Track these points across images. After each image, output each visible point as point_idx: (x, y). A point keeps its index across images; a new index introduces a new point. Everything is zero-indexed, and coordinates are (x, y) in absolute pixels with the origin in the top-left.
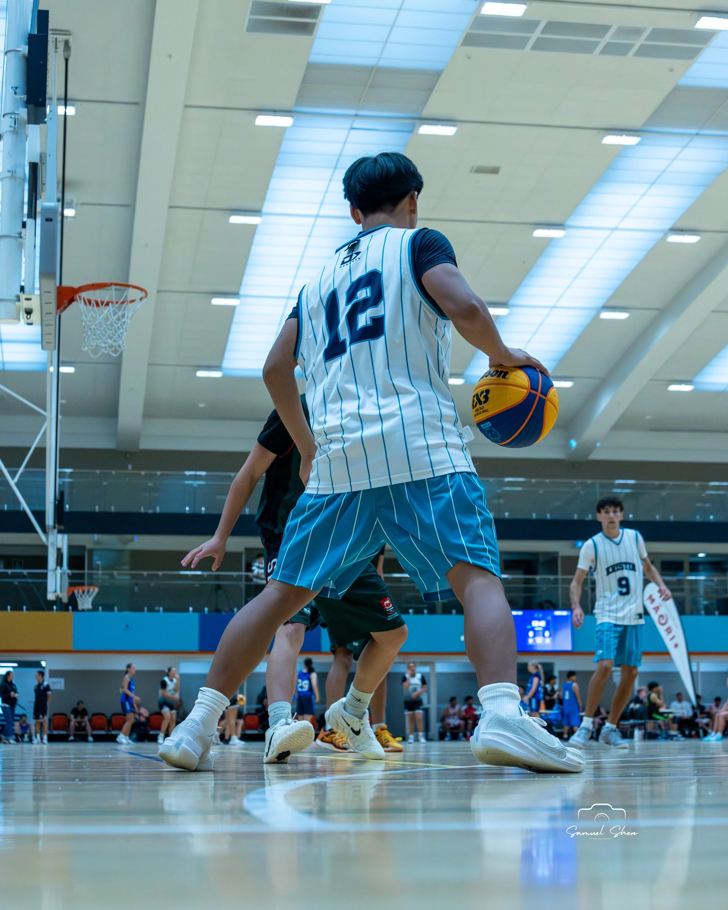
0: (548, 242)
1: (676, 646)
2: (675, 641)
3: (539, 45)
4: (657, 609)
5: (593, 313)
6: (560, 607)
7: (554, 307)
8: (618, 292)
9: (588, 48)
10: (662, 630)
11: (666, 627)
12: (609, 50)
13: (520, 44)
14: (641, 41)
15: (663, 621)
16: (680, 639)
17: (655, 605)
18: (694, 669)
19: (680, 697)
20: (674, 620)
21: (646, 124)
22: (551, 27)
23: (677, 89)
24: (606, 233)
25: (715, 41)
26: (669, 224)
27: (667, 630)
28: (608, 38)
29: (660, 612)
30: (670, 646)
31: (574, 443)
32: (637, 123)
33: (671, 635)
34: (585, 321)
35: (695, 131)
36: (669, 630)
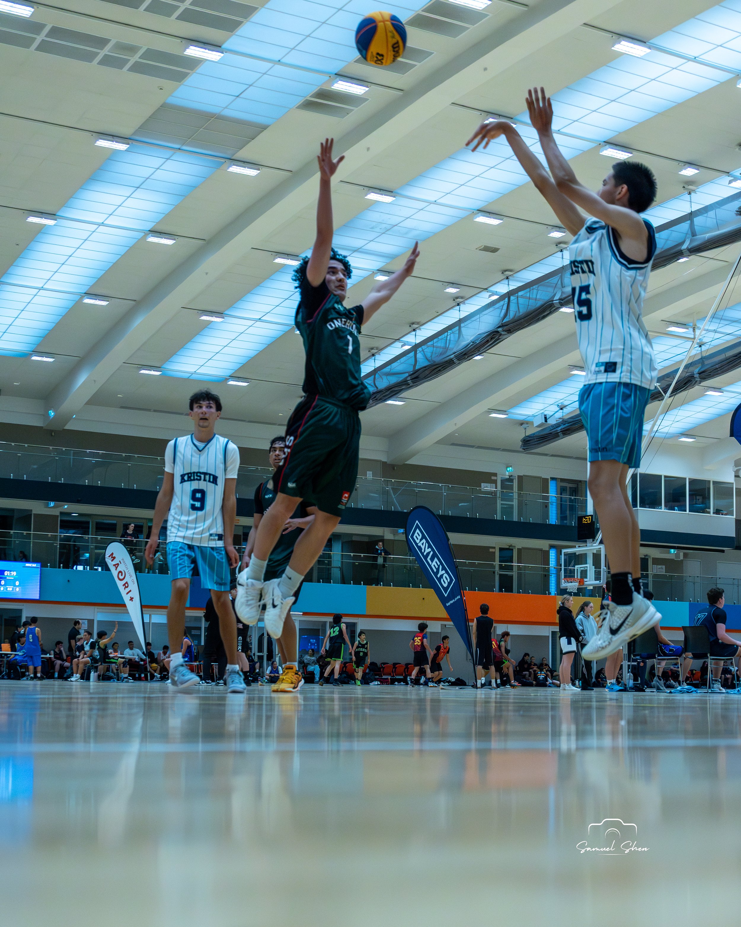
0: (40, 229)
1: (132, 599)
2: (130, 595)
3: (43, 47)
4: (116, 566)
5: (77, 298)
6: (31, 560)
7: (42, 288)
8: (100, 281)
9: (89, 57)
10: (120, 584)
11: (124, 582)
12: (107, 61)
13: (26, 43)
14: (135, 58)
15: (121, 577)
16: (135, 594)
17: (114, 562)
18: (146, 620)
19: (131, 645)
20: (131, 576)
21: (134, 134)
22: (55, 31)
23: (165, 107)
24: (93, 227)
25: (201, 69)
26: (149, 226)
27: (124, 585)
28: (106, 51)
29: (119, 569)
30: (126, 599)
31: (52, 413)
32: (127, 131)
33: (127, 590)
34: (70, 304)
35: (178, 146)
36: (126, 585)
